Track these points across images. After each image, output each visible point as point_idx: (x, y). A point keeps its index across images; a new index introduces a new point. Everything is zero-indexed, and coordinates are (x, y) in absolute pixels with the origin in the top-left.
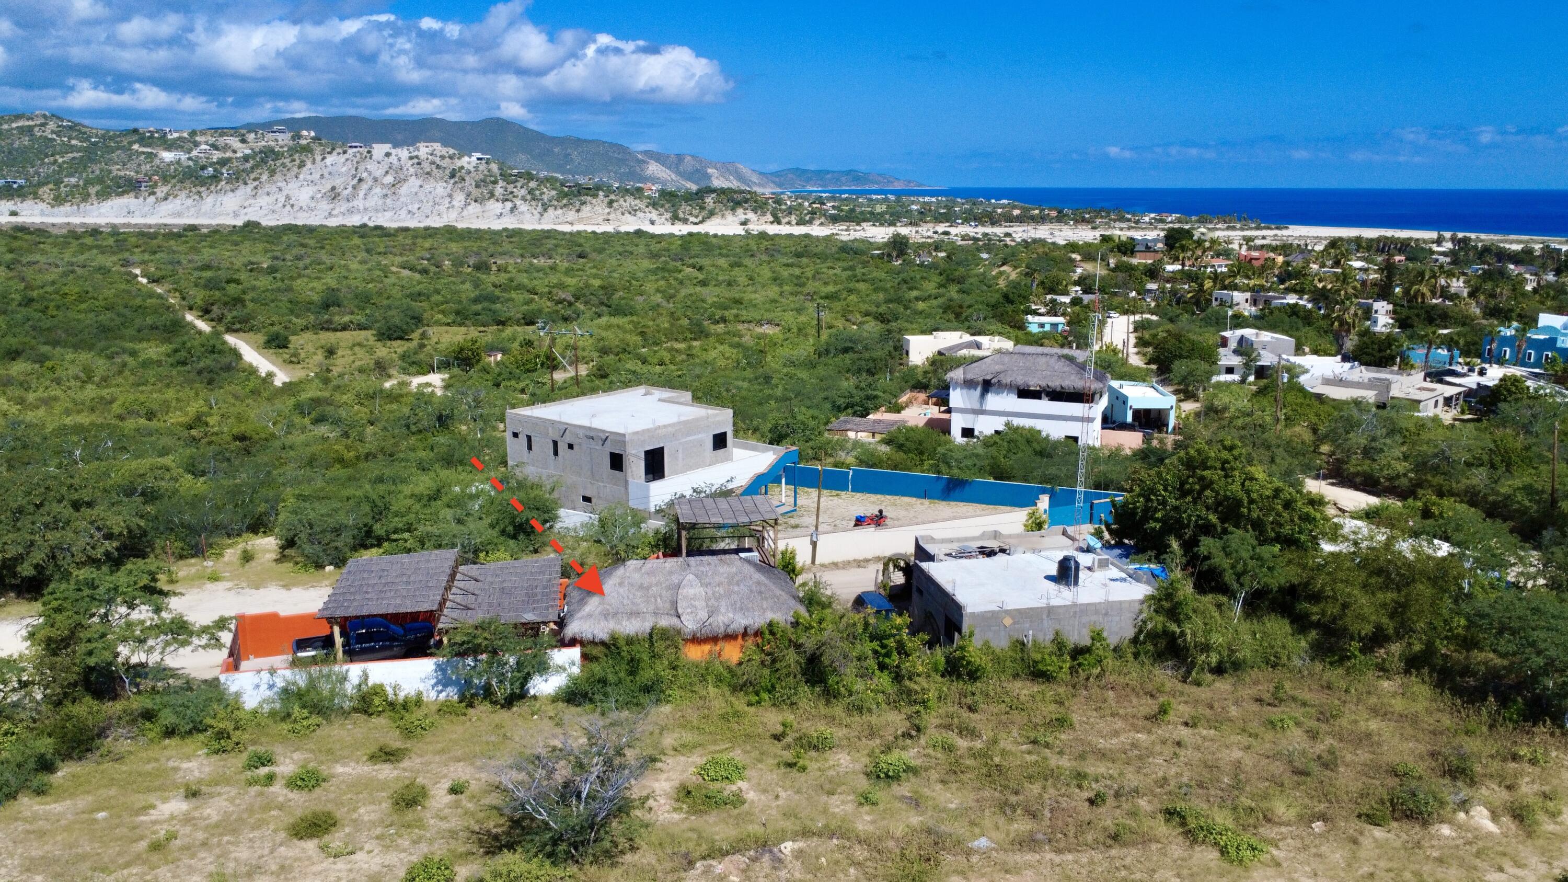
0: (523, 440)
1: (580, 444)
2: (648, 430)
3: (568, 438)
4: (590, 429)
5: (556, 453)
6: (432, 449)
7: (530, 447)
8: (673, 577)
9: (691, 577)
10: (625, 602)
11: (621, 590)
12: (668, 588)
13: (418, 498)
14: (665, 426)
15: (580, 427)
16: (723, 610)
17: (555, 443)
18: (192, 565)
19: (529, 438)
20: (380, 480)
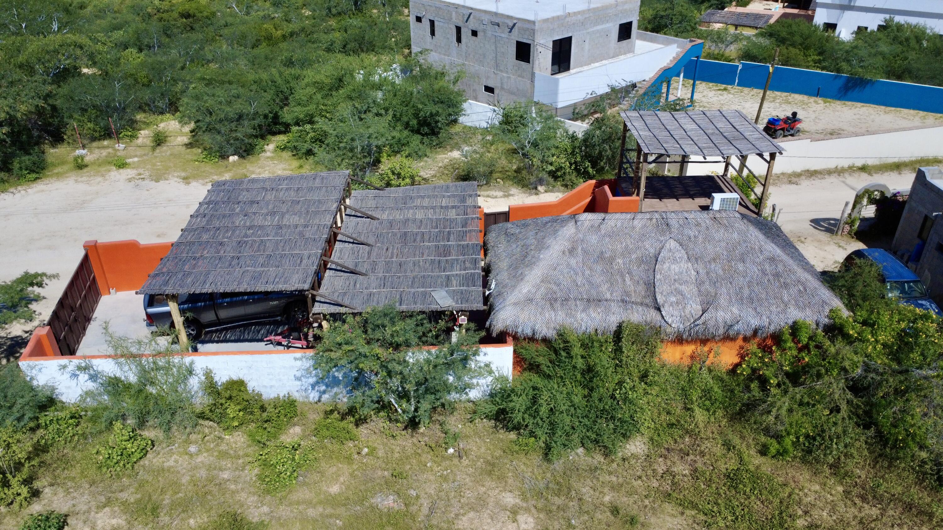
0: (426, 24)
1: (484, 31)
2: (558, 17)
3: (473, 24)
4: (496, 14)
5: (459, 40)
6: (346, 31)
7: (433, 33)
8: (647, 244)
9: (672, 244)
10: (579, 280)
11: (573, 262)
12: (641, 261)
13: (319, 86)
14: (575, 13)
15: (486, 12)
16: (723, 301)
17: (459, 29)
18: (104, 147)
19: (432, 23)
20: (289, 63)
